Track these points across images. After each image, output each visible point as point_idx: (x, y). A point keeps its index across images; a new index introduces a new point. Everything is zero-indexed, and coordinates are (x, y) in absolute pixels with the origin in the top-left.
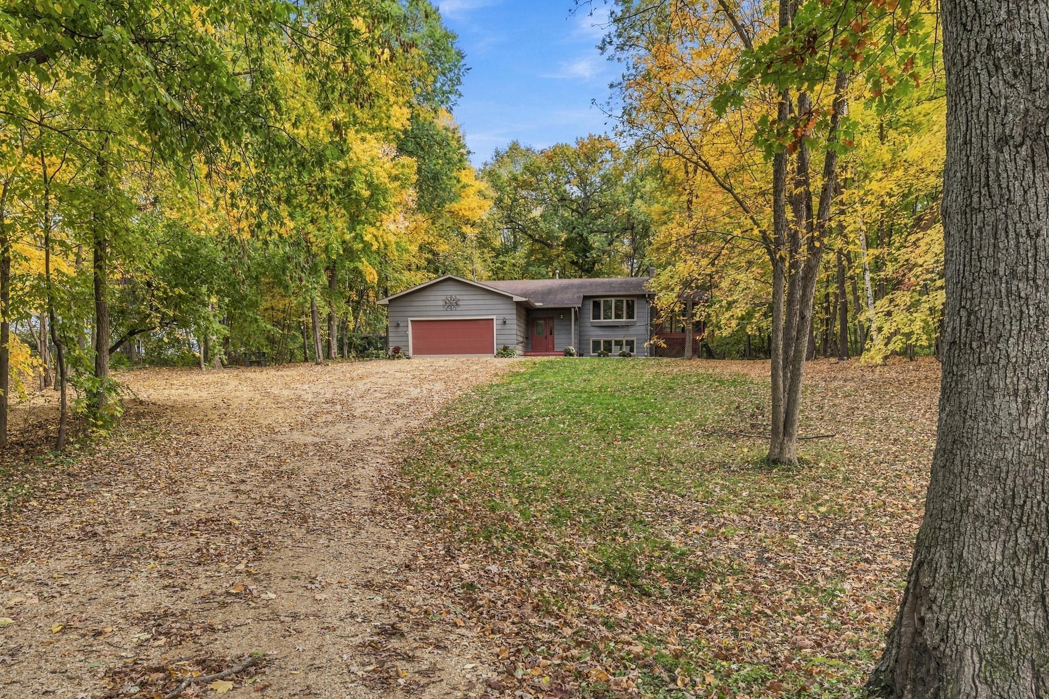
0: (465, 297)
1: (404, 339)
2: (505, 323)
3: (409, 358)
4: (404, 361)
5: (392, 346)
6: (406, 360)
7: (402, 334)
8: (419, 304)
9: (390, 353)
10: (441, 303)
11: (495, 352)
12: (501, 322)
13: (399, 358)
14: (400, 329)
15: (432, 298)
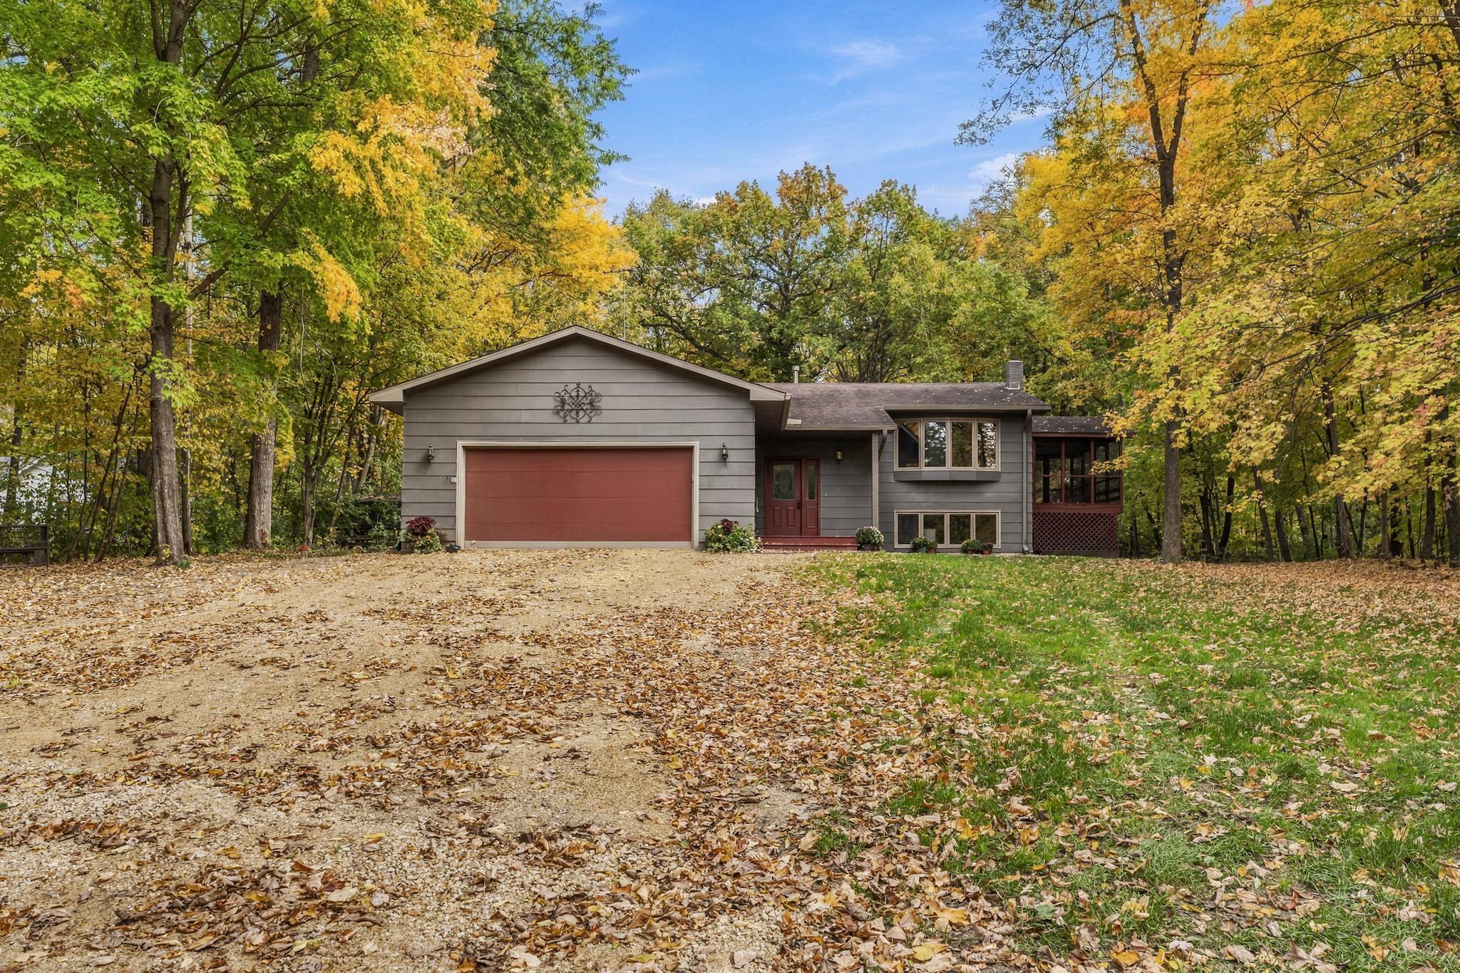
0: (617, 389)
1: (443, 496)
2: (724, 458)
3: (452, 549)
4: (440, 558)
5: (408, 514)
6: (443, 556)
7: (440, 483)
8: (495, 403)
9: (402, 535)
10: (551, 403)
11: (697, 535)
12: (713, 456)
13: (425, 548)
14: (435, 470)
15: (522, 390)
